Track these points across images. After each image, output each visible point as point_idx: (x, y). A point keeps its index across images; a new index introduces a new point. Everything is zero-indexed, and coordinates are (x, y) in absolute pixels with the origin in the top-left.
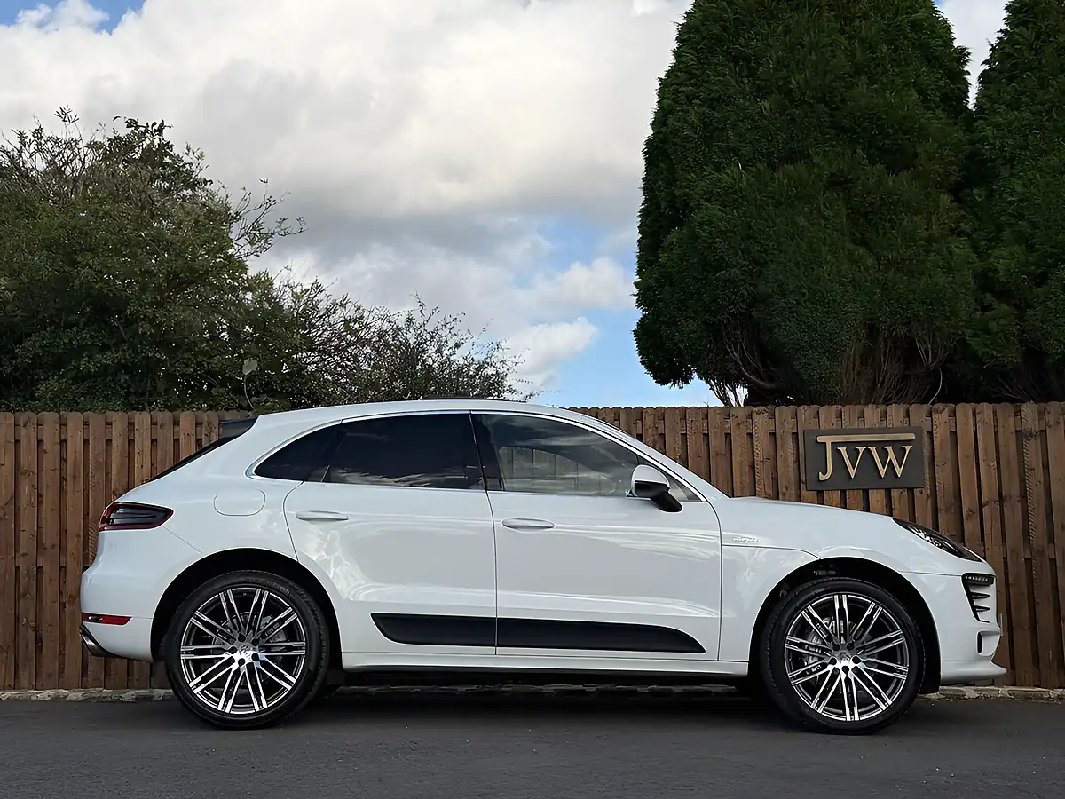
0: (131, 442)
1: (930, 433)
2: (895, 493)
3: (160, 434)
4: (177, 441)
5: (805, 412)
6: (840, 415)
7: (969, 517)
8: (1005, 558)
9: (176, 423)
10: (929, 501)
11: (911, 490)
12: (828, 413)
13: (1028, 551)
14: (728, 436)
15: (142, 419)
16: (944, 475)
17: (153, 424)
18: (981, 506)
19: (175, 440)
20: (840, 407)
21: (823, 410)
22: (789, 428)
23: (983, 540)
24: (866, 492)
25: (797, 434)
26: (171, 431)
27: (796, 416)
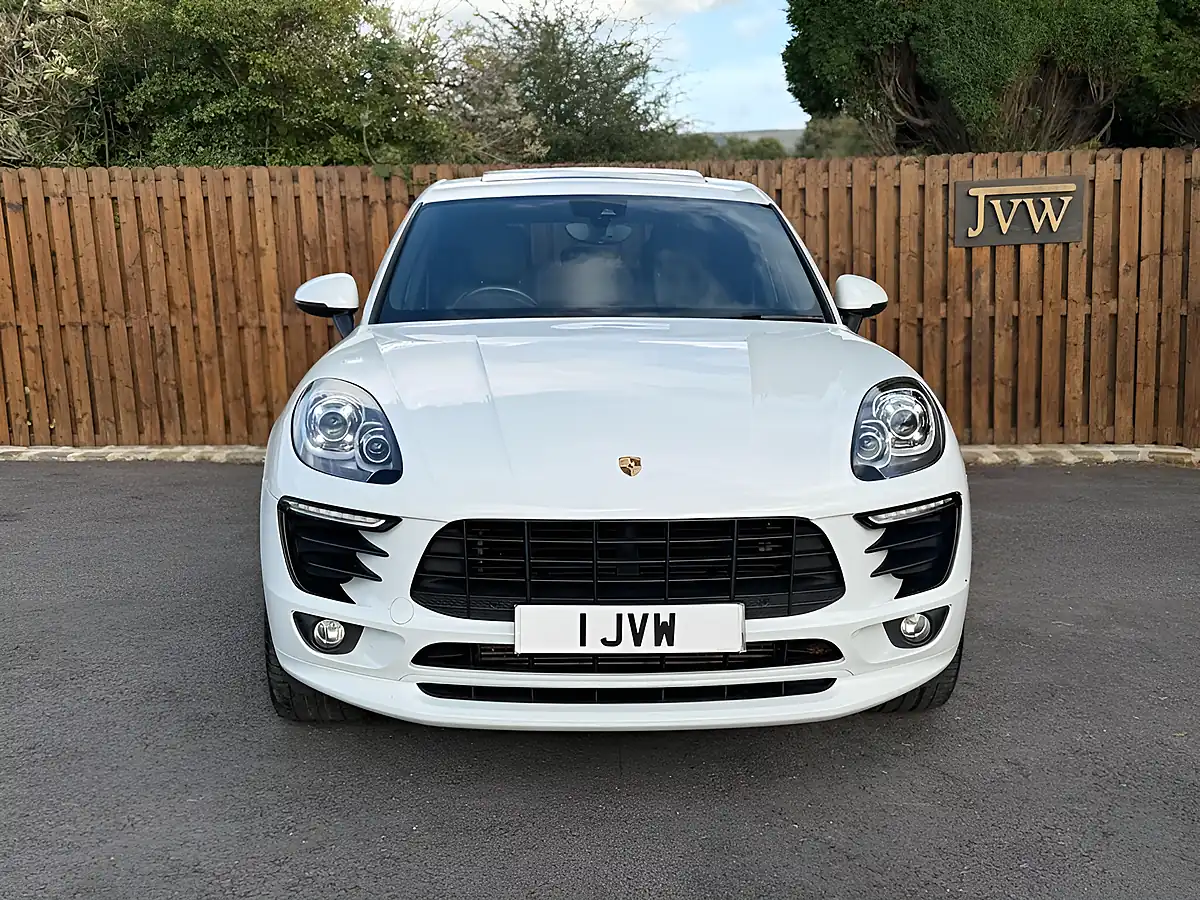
0: (251, 199)
1: (1093, 182)
2: (1048, 248)
3: (279, 191)
4: (297, 198)
5: (958, 161)
6: (995, 163)
7: (1126, 271)
8: (1160, 315)
9: (295, 179)
10: (1085, 256)
11: (1066, 245)
12: (983, 161)
13: (1184, 308)
14: (873, 189)
15: (260, 174)
16: (1103, 228)
17: (272, 179)
18: (1140, 259)
19: (296, 198)
20: (997, 154)
21: (977, 159)
22: (941, 180)
23: (1138, 295)
24: (1017, 247)
25: (947, 185)
26: (290, 188)
27: (947, 165)
